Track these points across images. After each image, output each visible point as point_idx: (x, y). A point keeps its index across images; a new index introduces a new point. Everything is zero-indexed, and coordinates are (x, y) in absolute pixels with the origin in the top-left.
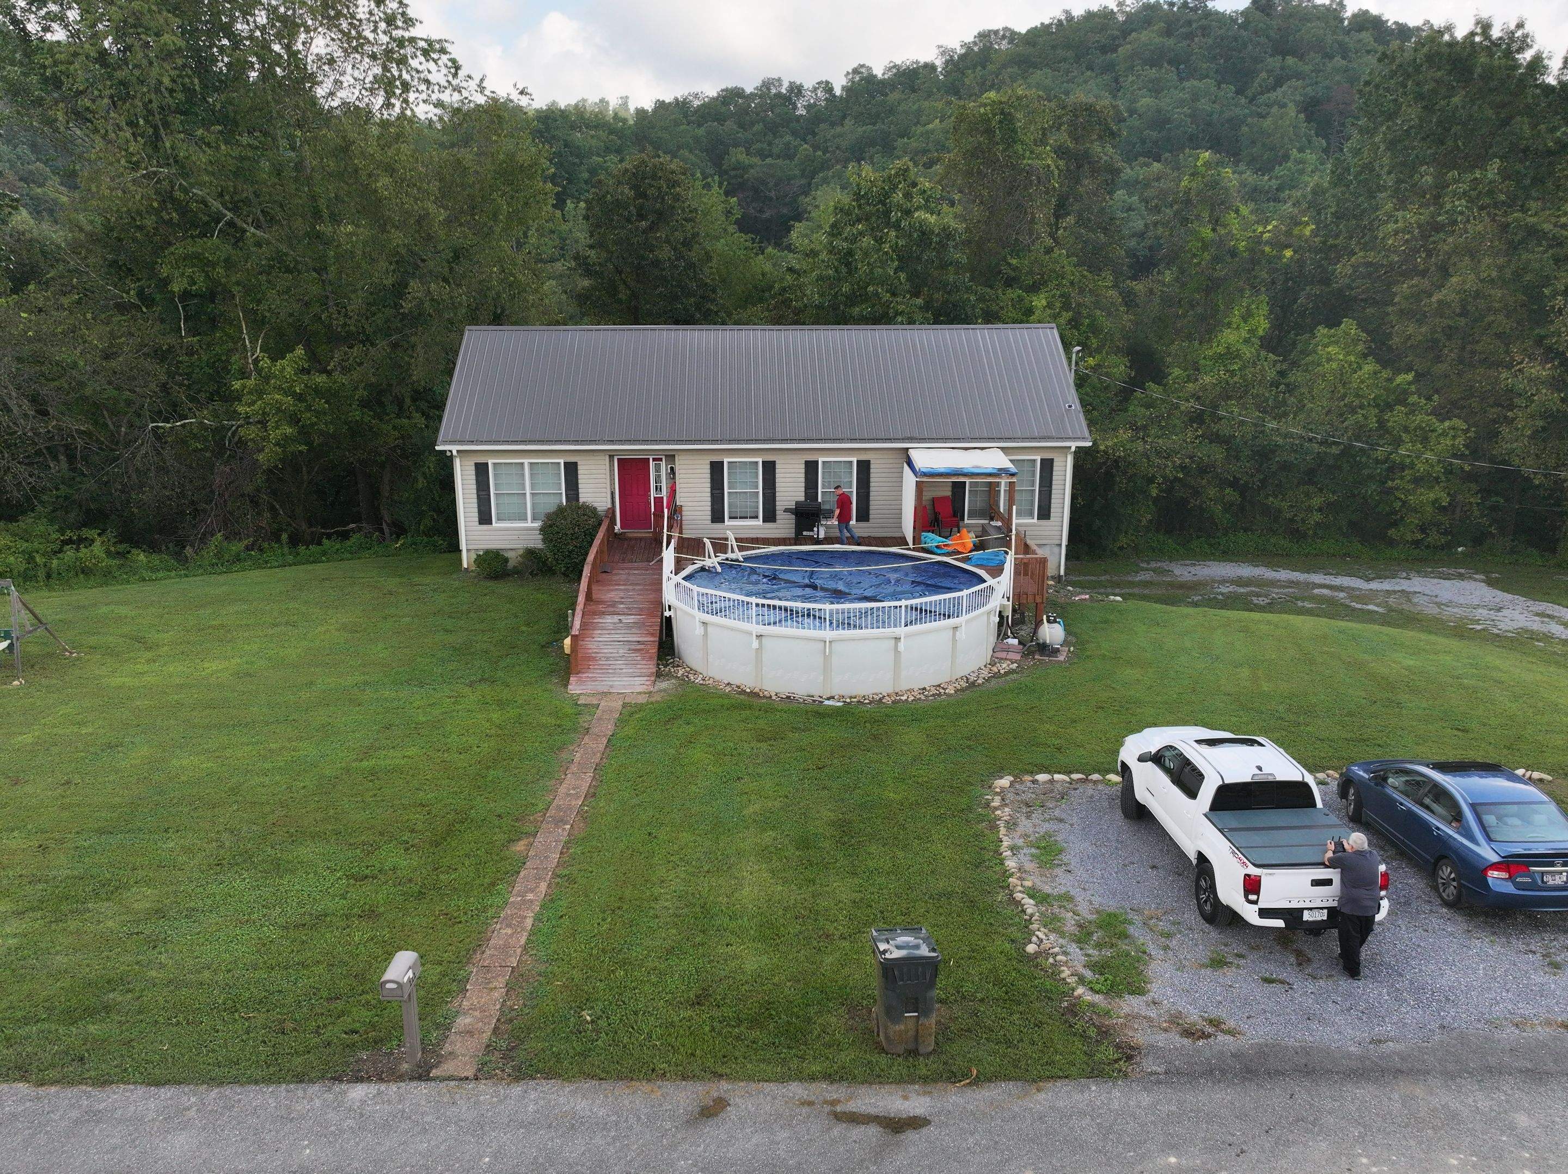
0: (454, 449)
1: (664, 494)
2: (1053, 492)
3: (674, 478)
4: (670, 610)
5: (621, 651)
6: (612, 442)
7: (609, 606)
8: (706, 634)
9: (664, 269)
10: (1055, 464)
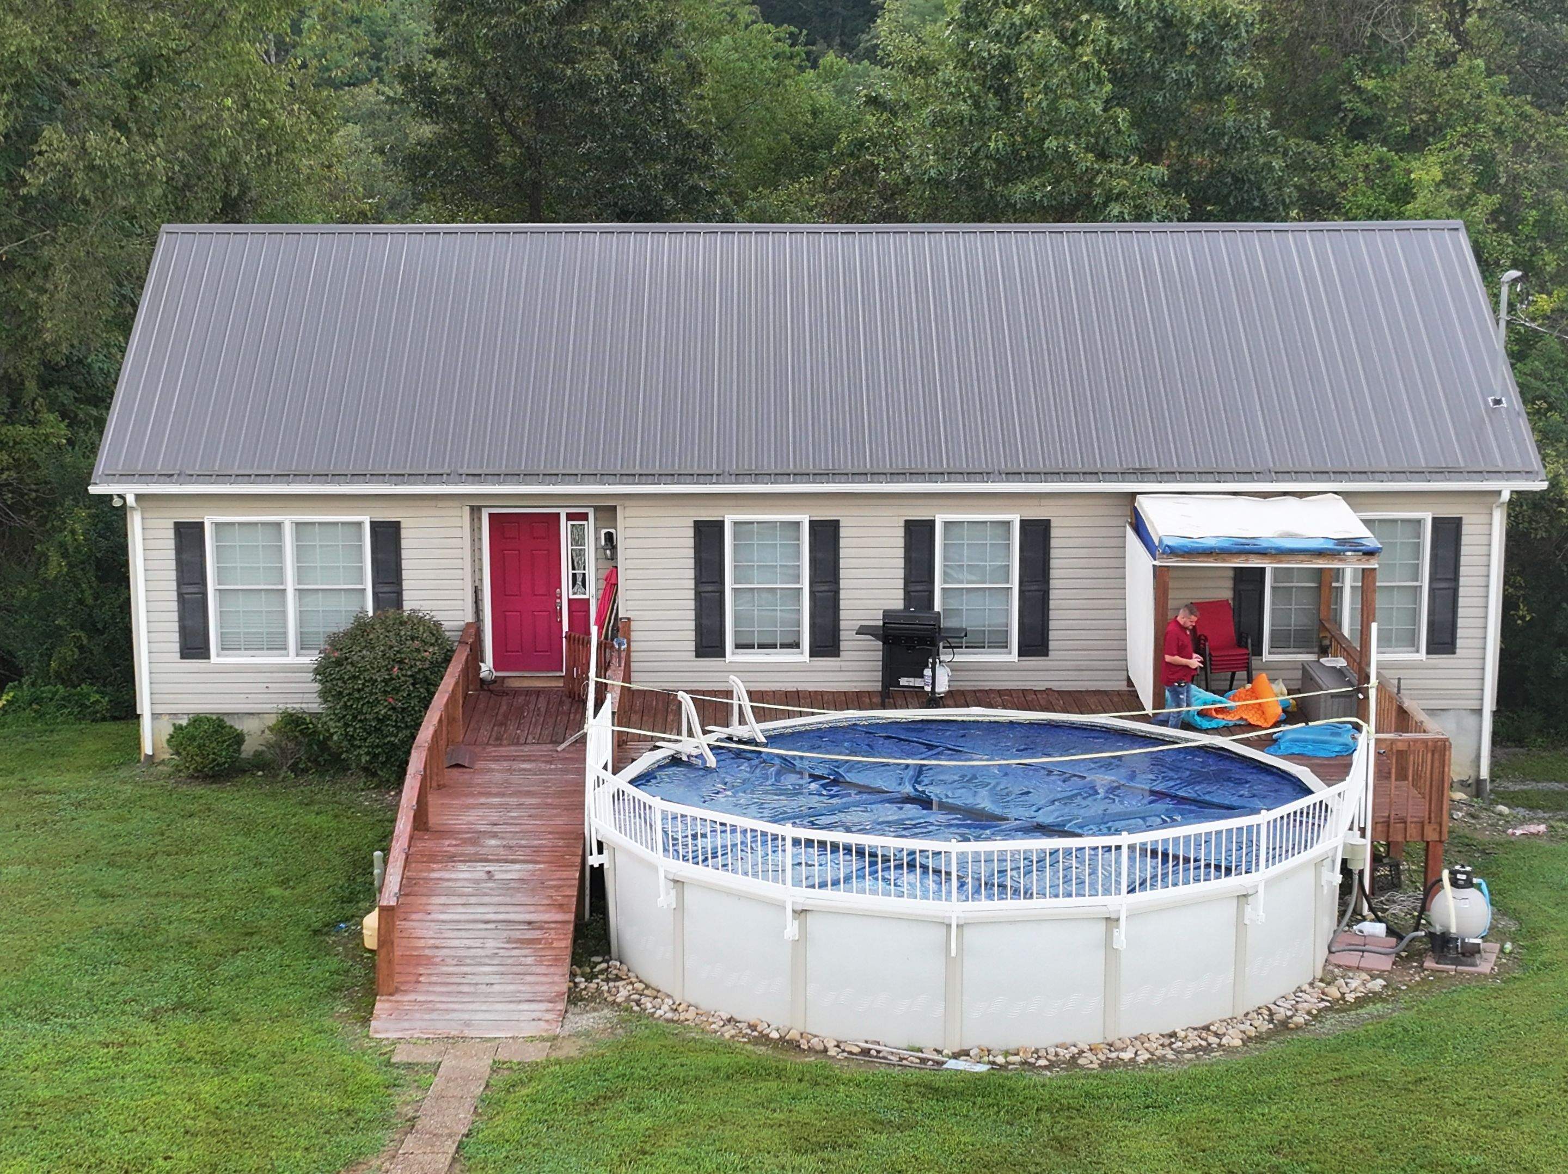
0: (130, 491)
1: (592, 593)
2: (1462, 591)
3: (613, 558)
4: (600, 851)
5: (491, 944)
6: (476, 477)
7: (465, 842)
8: (680, 908)
9: (597, 101)
10: (1465, 529)
